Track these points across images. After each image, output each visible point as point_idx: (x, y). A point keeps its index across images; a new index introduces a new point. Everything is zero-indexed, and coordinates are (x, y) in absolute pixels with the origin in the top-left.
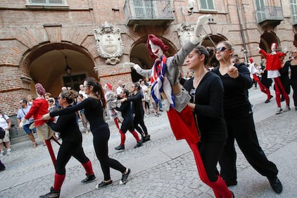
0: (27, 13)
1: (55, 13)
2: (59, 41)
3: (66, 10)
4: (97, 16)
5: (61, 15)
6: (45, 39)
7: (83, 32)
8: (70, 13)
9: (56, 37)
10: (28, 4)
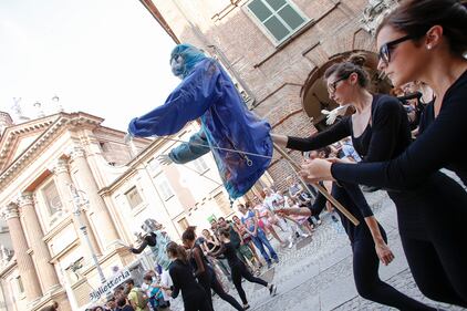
0: (279, 54)
1: (303, 36)
2: (327, 60)
3: (312, 25)
4: (351, 5)
5: (309, 34)
6: (311, 67)
7: (347, 34)
8: (317, 25)
9: (320, 58)
10: (276, 45)
